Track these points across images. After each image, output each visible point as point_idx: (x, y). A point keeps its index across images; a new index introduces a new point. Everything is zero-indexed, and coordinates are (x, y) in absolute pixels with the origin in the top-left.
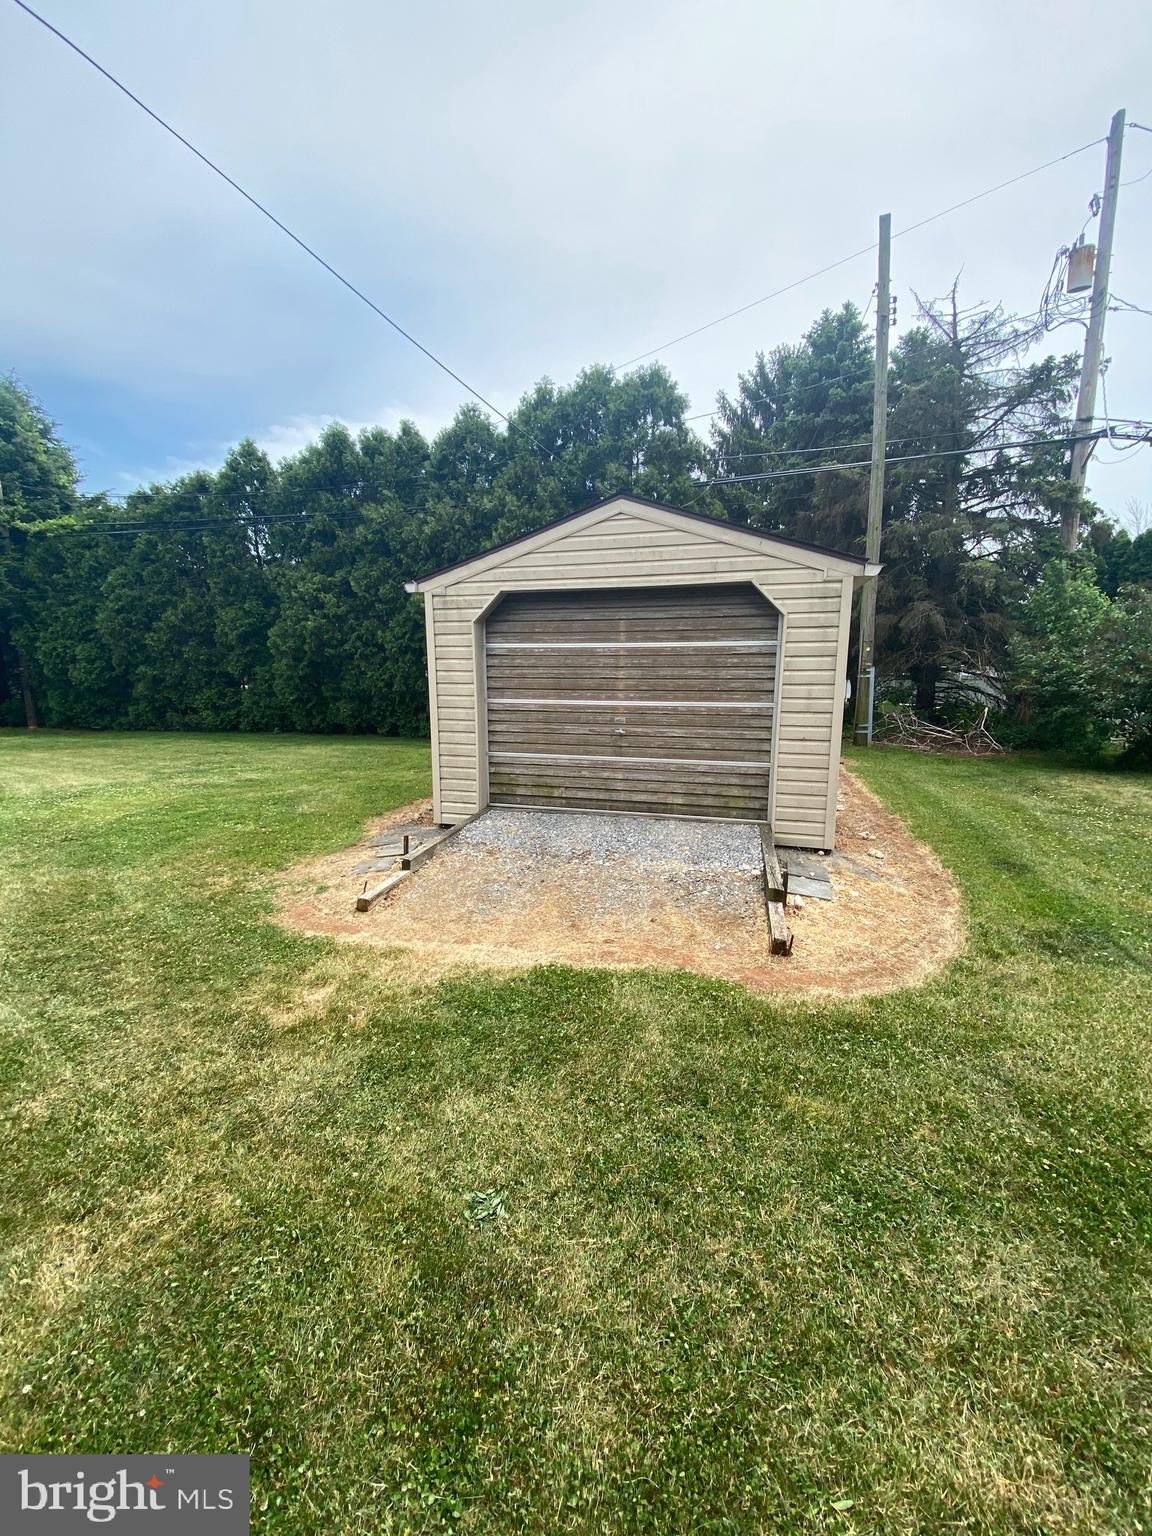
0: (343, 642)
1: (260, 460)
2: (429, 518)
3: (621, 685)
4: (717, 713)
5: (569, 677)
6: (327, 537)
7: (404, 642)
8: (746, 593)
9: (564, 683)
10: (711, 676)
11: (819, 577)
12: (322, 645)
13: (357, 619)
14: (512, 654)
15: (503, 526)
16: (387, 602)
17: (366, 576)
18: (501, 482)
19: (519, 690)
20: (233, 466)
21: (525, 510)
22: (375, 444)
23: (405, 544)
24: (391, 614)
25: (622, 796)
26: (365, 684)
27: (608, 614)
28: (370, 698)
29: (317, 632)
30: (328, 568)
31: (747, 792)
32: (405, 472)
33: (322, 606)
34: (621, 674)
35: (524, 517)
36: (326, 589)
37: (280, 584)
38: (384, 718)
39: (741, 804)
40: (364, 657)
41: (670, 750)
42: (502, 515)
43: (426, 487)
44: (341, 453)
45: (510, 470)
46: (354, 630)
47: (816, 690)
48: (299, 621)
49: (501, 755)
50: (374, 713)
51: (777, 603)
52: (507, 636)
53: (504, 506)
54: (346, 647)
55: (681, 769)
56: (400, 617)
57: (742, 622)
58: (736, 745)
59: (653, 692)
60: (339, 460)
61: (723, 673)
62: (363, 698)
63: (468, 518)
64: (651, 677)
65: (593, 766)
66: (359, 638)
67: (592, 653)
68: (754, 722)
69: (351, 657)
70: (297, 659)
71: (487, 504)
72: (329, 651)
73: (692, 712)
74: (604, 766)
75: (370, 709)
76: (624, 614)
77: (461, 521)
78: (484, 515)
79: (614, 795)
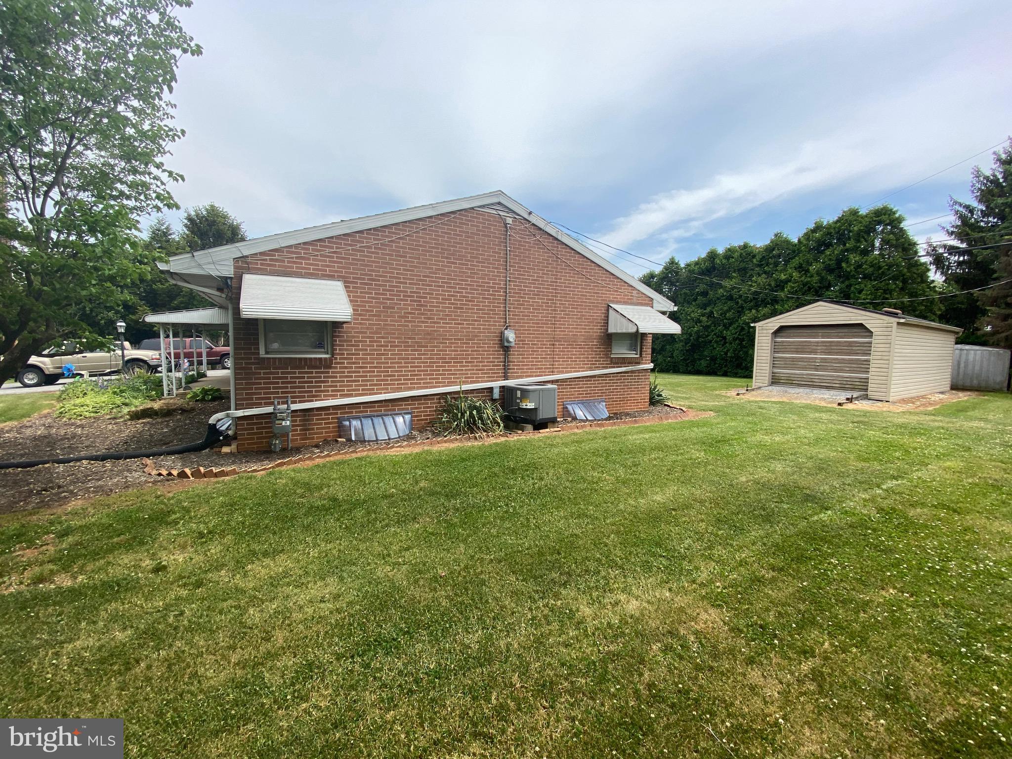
0: (707, 336)
1: (676, 264)
2: (753, 284)
3: (819, 351)
4: (852, 360)
5: (801, 348)
6: (705, 294)
7: (736, 336)
8: (861, 325)
9: (799, 350)
10: (850, 349)
11: (885, 322)
12: (699, 337)
13: (715, 326)
14: (783, 342)
15: (791, 286)
16: (730, 319)
17: (721, 310)
18: (791, 266)
19: (783, 352)
20: (666, 268)
21: (803, 278)
22: (730, 253)
23: (740, 296)
24: (731, 324)
25: (817, 384)
26: (715, 353)
27: (815, 331)
28: (716, 359)
29: (698, 332)
30: (704, 306)
31: (862, 384)
32: (742, 265)
33: (700, 322)
34: (819, 348)
35: (802, 281)
36: (703, 315)
37: (682, 314)
38: (721, 368)
39: (860, 387)
40: (716, 342)
41: (836, 371)
42: (790, 281)
43: (753, 270)
44: (714, 259)
45: (796, 261)
46: (713, 331)
47: (884, 354)
48: (690, 328)
49: (776, 370)
50: (717, 365)
51: (871, 329)
52: (782, 337)
53: (792, 277)
54: (709, 338)
55: (838, 376)
56: (735, 326)
57: (862, 334)
58: (858, 369)
59: (829, 353)
60: (713, 262)
61: (854, 348)
62: (713, 359)
63: (773, 284)
64: (829, 349)
65: (808, 375)
66: (715, 334)
67: (810, 342)
68: (865, 363)
69: (711, 342)
70: (686, 344)
71: (783, 277)
72: (701, 340)
73: (843, 359)
74: (811, 375)
75: (715, 364)
76: (820, 331)
77: (770, 285)
78: (781, 281)
79: (815, 384)
